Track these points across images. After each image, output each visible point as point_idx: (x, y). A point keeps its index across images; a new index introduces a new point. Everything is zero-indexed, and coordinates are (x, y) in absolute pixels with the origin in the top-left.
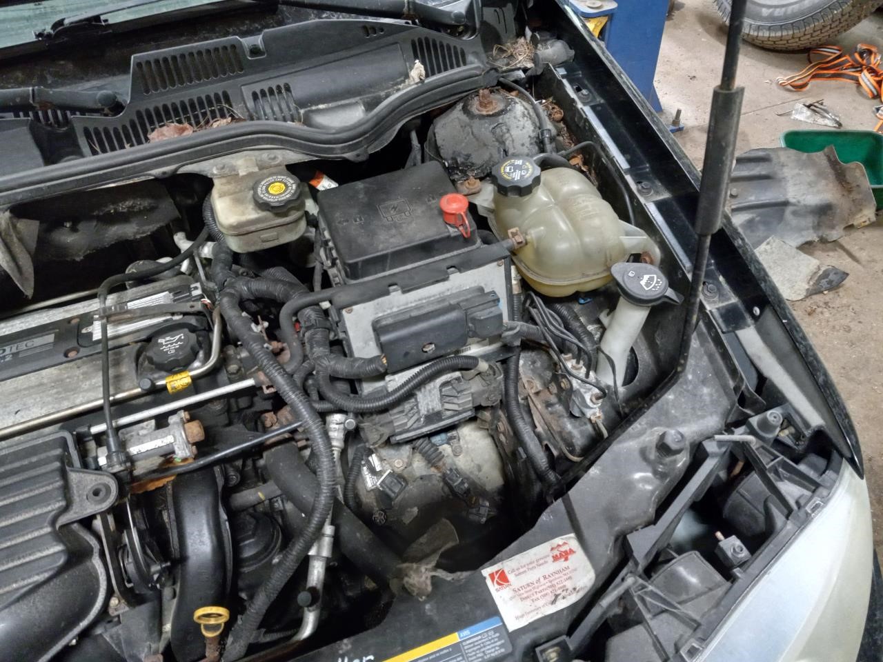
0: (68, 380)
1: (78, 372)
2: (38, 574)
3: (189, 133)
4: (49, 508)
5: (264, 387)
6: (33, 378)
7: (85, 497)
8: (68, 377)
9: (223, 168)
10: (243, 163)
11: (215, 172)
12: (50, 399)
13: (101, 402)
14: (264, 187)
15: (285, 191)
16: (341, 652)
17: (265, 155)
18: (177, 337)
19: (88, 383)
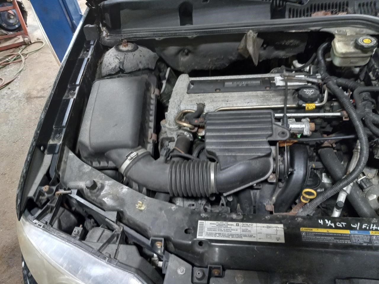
0: (267, 97)
1: (271, 94)
2: (261, 153)
3: (330, 16)
4: (267, 133)
5: (344, 118)
6: (254, 93)
7: (277, 134)
8: (267, 96)
9: (340, 31)
10: (349, 31)
11: (336, 32)
12: (260, 101)
13: (283, 106)
14: (361, 40)
15: (371, 43)
16: (372, 222)
17: (358, 30)
18: (311, 91)
19: (274, 99)
